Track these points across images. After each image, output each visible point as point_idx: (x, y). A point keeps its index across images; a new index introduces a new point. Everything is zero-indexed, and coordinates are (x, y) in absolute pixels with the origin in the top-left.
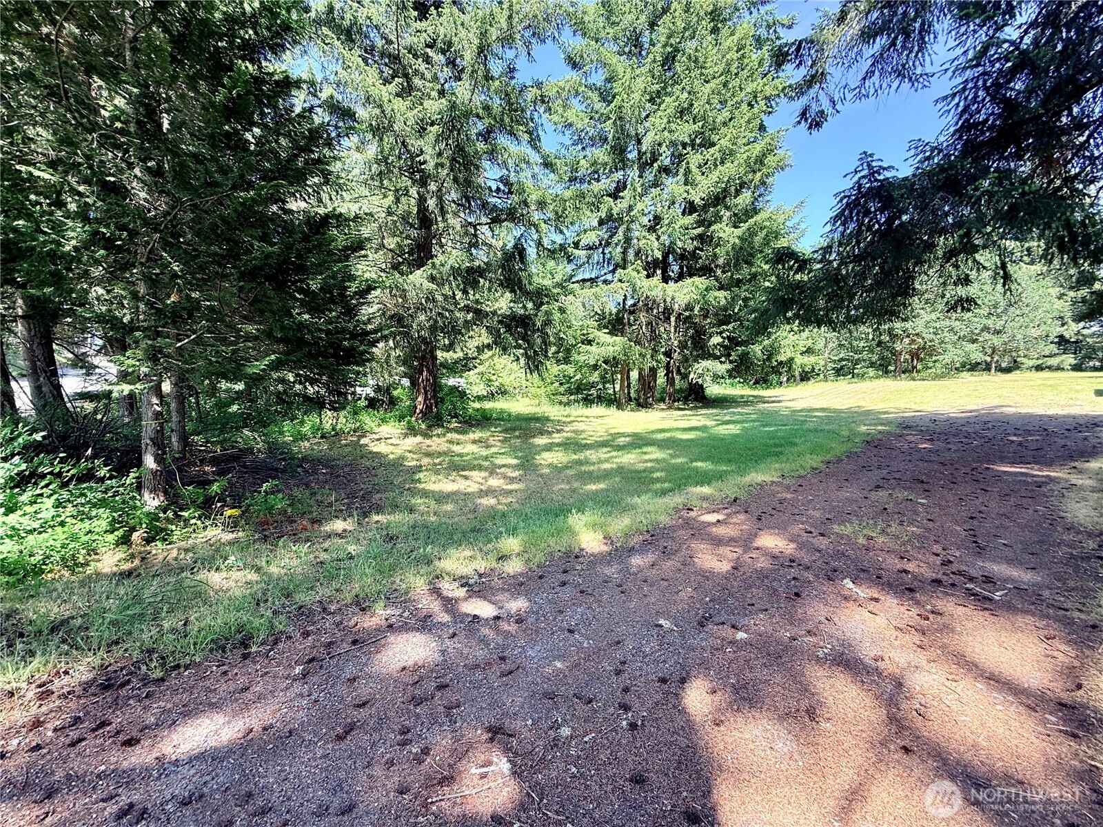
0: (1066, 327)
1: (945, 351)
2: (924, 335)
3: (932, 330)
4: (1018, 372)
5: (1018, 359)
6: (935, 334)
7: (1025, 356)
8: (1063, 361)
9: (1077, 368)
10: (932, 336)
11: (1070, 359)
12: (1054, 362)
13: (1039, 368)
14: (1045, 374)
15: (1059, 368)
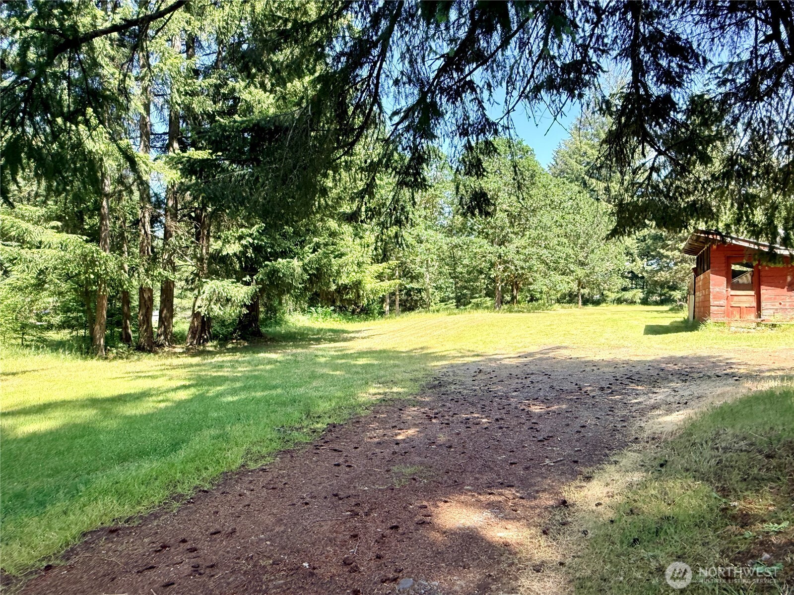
0: (634, 263)
1: (534, 280)
2: (516, 262)
3: (522, 257)
4: (604, 305)
5: (605, 292)
6: (525, 261)
7: (609, 290)
8: (635, 295)
9: (645, 302)
10: (522, 264)
11: (639, 294)
12: (628, 295)
13: (619, 301)
14: (623, 307)
15: (633, 302)
